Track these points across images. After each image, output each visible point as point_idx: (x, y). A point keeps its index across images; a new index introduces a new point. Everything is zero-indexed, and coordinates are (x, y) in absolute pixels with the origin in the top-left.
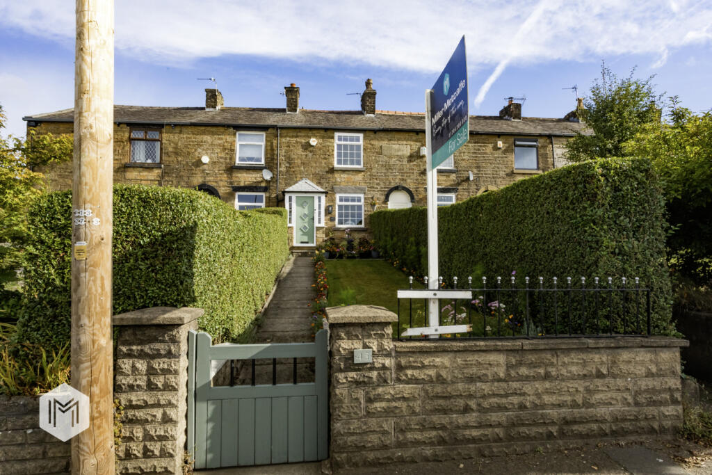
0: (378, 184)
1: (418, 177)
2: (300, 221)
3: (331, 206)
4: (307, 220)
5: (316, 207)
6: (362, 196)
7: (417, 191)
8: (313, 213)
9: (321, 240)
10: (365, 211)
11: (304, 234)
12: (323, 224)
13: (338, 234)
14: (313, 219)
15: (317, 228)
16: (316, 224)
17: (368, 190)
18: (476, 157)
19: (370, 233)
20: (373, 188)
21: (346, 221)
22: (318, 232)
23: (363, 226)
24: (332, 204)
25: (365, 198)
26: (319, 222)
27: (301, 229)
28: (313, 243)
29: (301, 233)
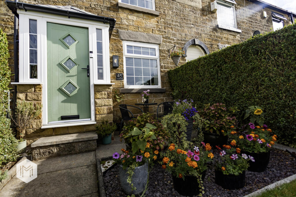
0: (174, 35)
1: (212, 34)
2: (58, 72)
3: (116, 56)
4: (74, 71)
5: (93, 46)
6: (156, 47)
7: (211, 47)
8: (88, 58)
9: (105, 110)
10: (161, 67)
11: (69, 99)
12: (107, 80)
13: (128, 99)
14: (88, 70)
15: (96, 86)
16: (94, 80)
17: (164, 41)
18: (251, 22)
19: (168, 96)
20: (169, 38)
21: (138, 80)
22: (98, 96)
23: (159, 86)
24: (117, 54)
25: (160, 51)
26: (101, 76)
27: (60, 90)
28: (90, 117)
29: (63, 98)
